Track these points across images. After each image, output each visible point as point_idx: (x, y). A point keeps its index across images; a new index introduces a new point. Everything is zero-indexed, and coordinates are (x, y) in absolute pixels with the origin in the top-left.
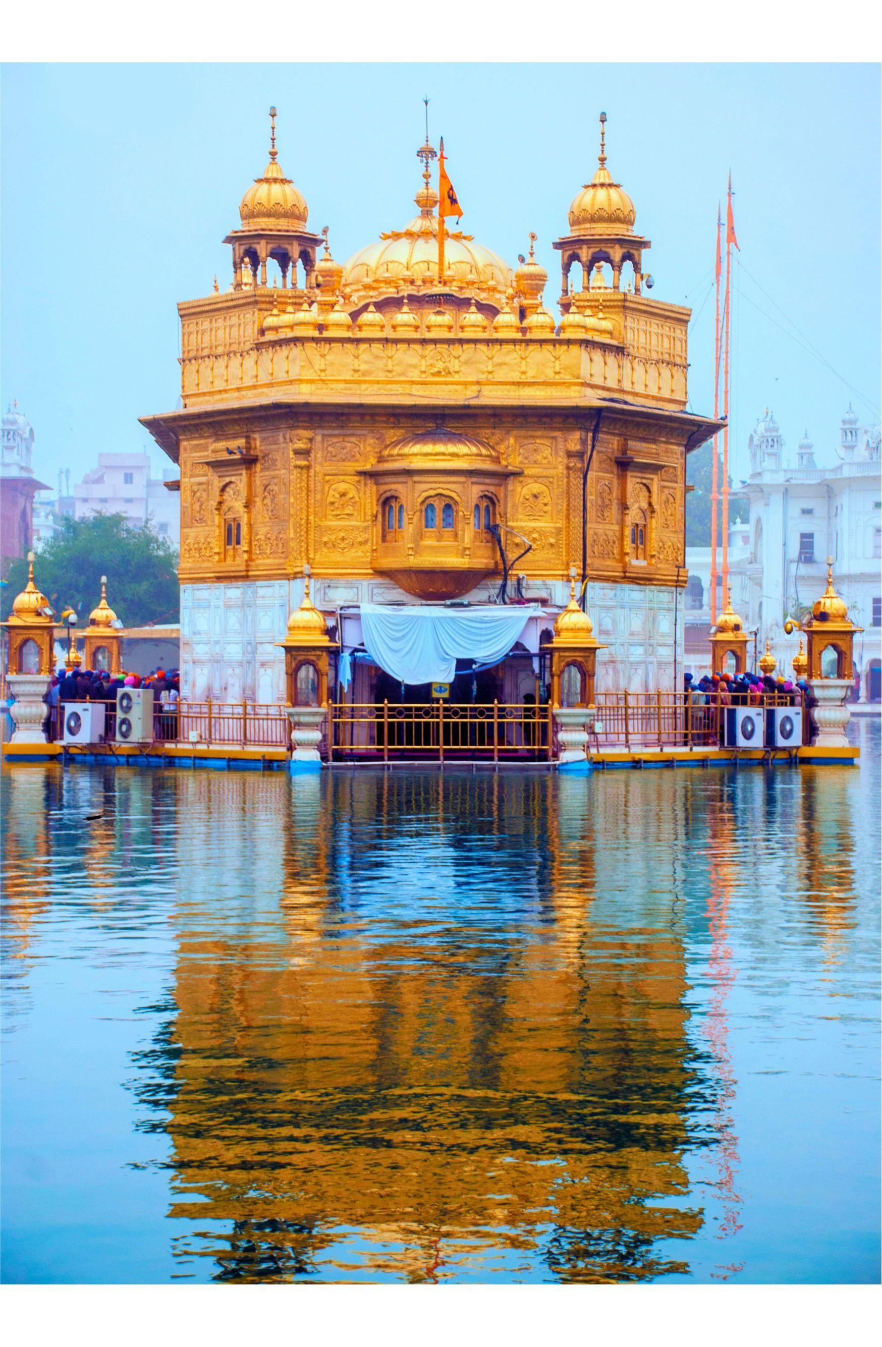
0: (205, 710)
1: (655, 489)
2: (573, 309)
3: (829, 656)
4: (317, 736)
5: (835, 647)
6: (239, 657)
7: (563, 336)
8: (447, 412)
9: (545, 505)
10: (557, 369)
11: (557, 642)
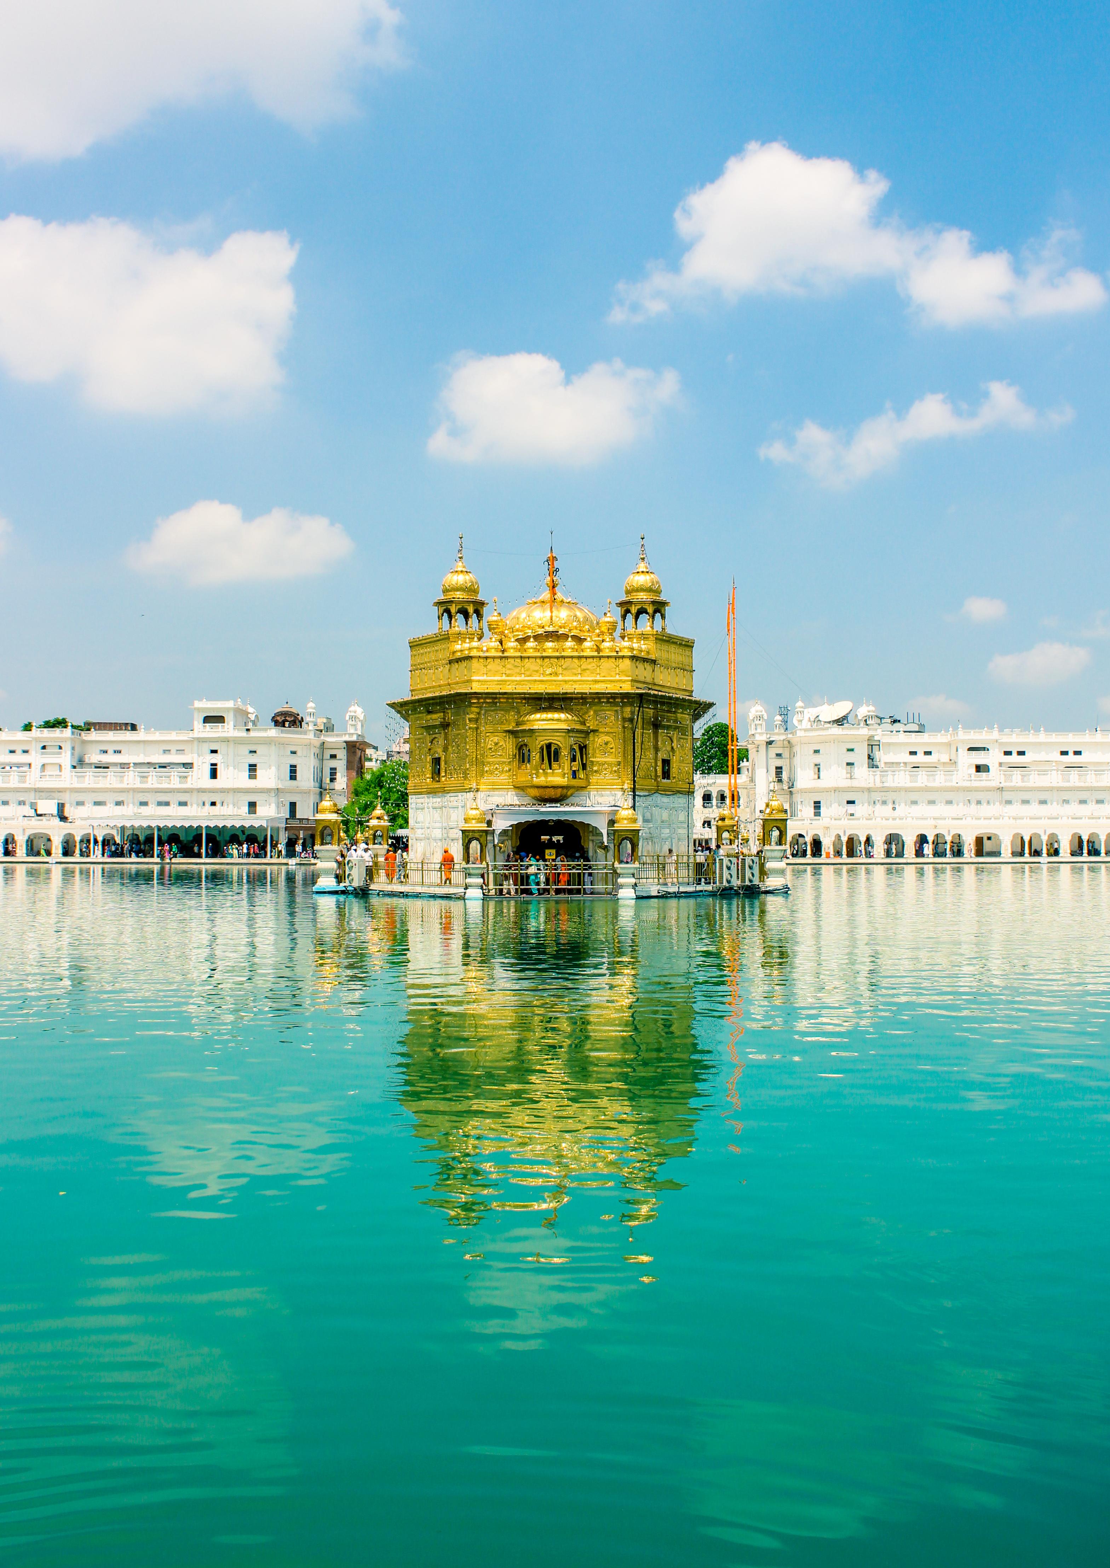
0: (420, 866)
1: (675, 739)
2: (626, 639)
3: (776, 833)
4: (480, 880)
5: (778, 828)
6: (440, 836)
7: (620, 654)
8: (555, 696)
9: (612, 748)
10: (618, 672)
11: (617, 826)
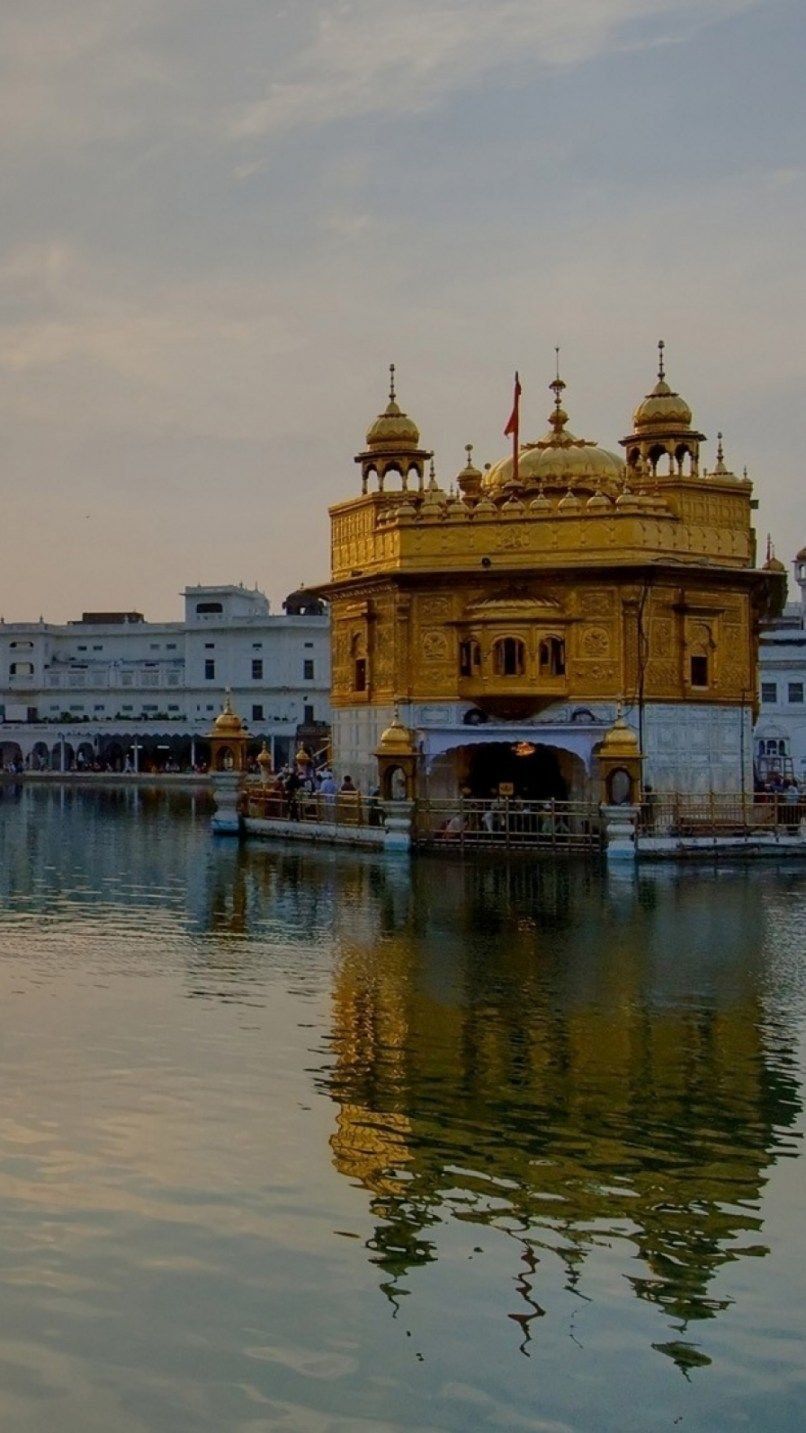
1: (715, 629)
2: (627, 490)
4: (407, 822)
7: (617, 512)
8: (517, 574)
9: (605, 644)
10: (612, 537)
11: (607, 752)
